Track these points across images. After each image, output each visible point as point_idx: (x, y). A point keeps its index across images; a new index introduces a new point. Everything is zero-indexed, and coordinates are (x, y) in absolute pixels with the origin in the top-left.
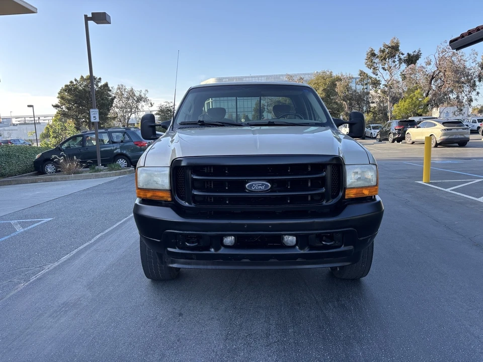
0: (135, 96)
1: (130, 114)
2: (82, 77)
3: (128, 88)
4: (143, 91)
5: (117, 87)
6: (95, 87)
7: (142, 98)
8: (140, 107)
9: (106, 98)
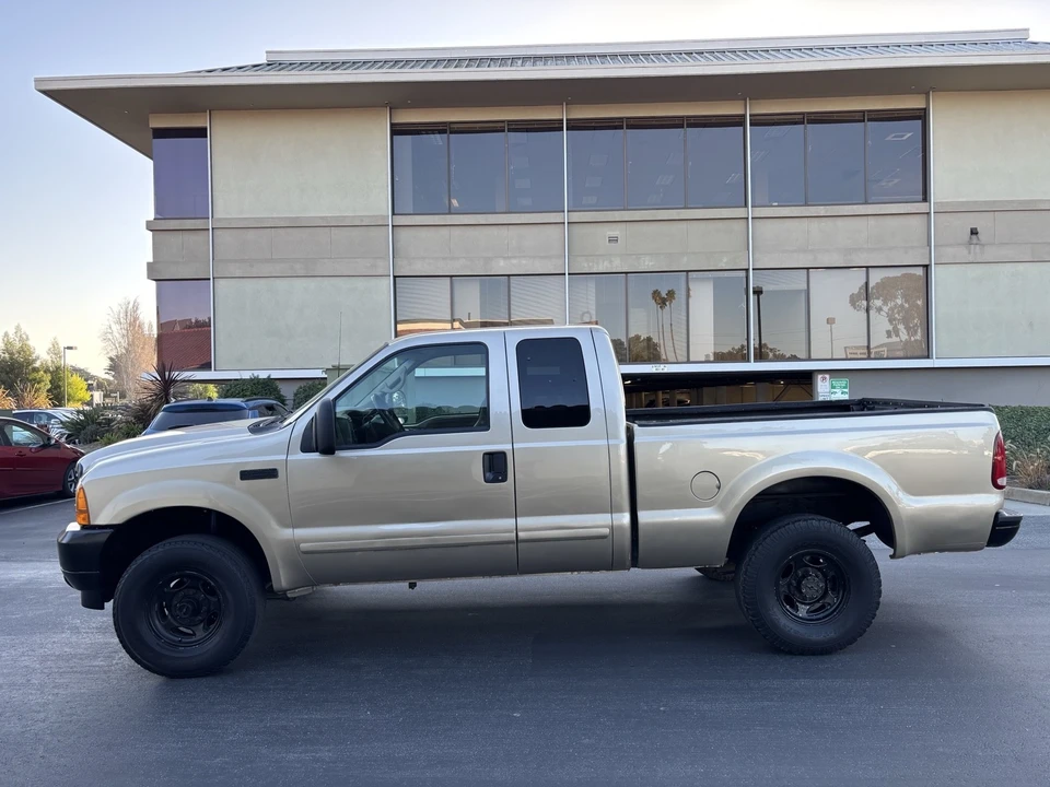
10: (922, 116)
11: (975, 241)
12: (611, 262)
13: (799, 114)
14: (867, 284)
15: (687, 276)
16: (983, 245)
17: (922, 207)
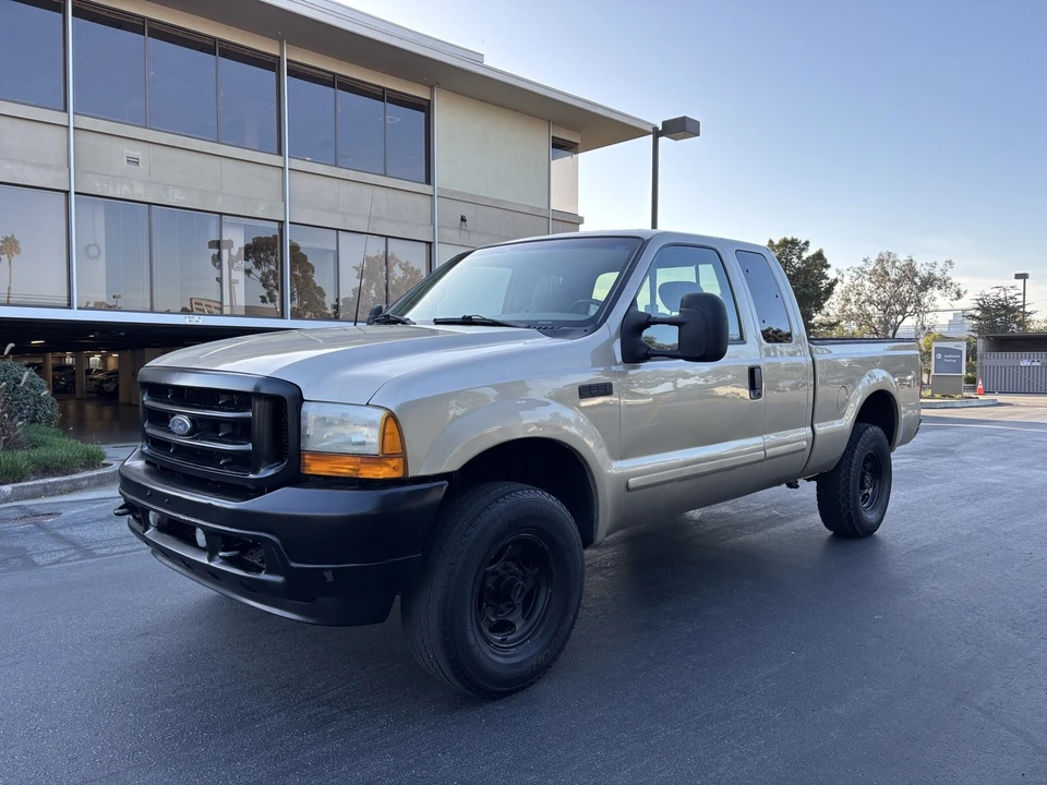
0: (916, 275)
1: (900, 317)
2: (771, 242)
3: (902, 259)
4: (941, 264)
5: (876, 257)
6: (795, 260)
7: (935, 279)
8: (925, 300)
9: (813, 282)
10: (425, 107)
11: (464, 227)
12: (132, 187)
13: (331, 73)
14: (386, 253)
15: (221, 219)
16: (469, 232)
17: (427, 189)
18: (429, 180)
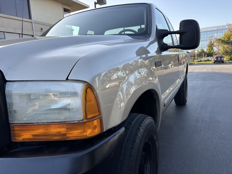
11: (42, 31)
17: (30, 20)
18: (30, 18)
